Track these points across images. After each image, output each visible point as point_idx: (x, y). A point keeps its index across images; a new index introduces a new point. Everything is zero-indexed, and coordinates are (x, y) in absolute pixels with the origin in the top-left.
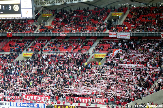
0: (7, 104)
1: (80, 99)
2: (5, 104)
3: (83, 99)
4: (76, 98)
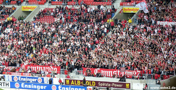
1: (103, 71)
3: (107, 71)
4: (96, 70)
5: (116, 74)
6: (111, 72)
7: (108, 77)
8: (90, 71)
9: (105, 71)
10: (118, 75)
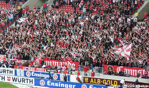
0: (10, 72)
1: (127, 70)
2: (7, 71)
3: (131, 70)
4: (119, 68)
5: (141, 73)
6: (136, 71)
7: (132, 76)
8: (112, 69)
9: (129, 70)
10: (143, 75)
